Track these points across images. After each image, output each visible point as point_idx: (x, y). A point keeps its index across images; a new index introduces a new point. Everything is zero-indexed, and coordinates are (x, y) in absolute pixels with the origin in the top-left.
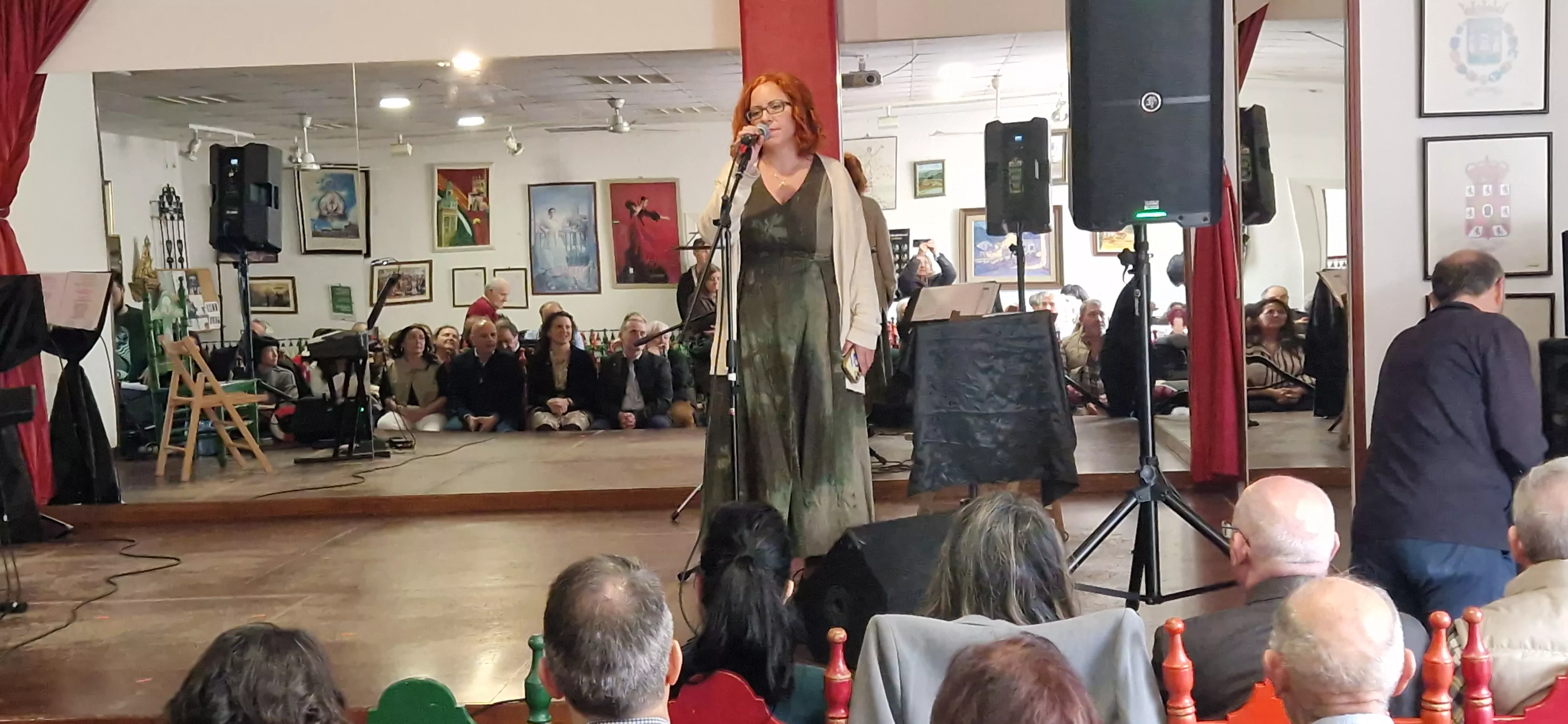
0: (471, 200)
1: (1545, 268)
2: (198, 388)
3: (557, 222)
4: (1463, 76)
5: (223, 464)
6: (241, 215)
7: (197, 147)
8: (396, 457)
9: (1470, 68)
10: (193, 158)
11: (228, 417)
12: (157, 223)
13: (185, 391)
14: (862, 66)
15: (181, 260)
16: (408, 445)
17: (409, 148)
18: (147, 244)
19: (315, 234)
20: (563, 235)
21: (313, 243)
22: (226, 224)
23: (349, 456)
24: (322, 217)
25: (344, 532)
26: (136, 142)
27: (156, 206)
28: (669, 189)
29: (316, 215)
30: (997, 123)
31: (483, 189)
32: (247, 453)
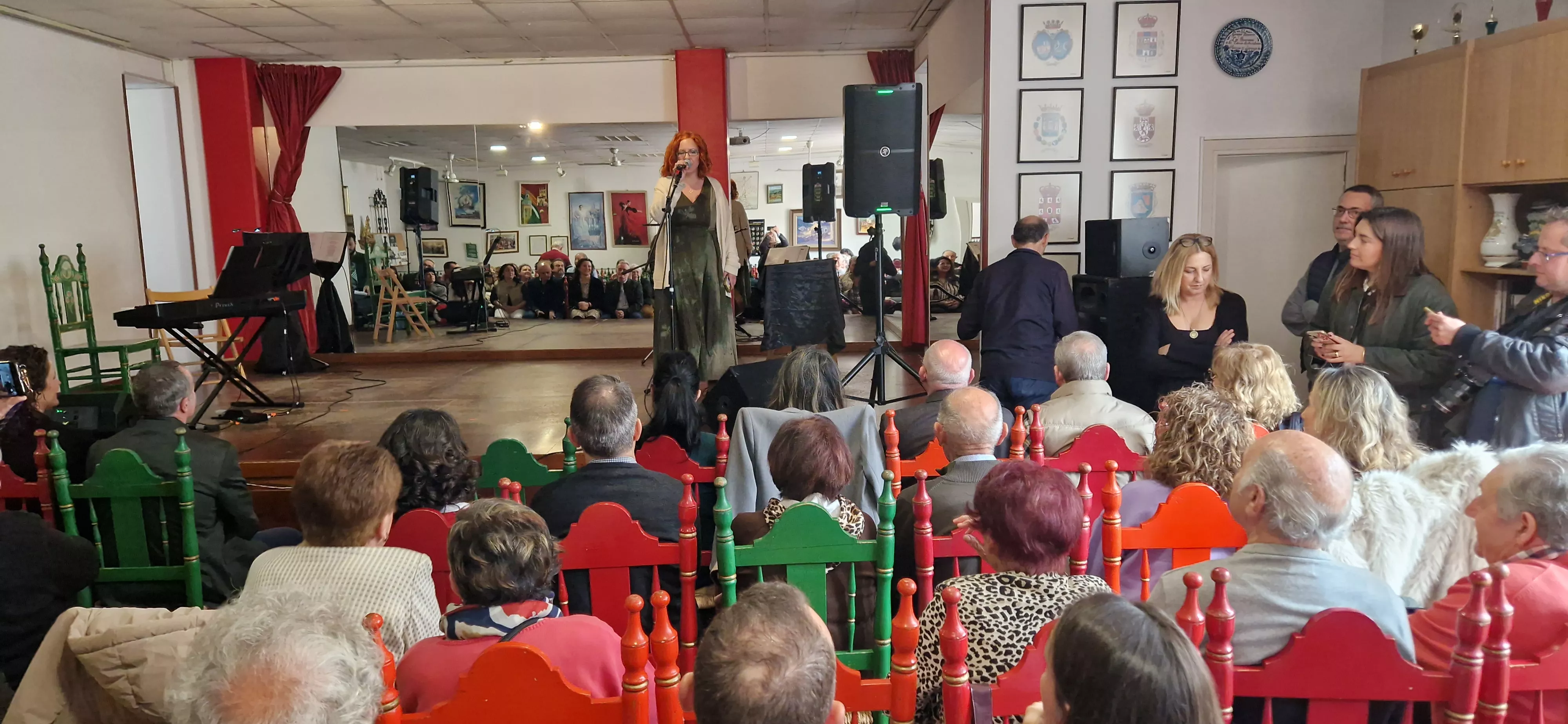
0: (538, 200)
1: (1076, 240)
2: (395, 294)
3: (584, 213)
4: (1040, 143)
5: (409, 334)
6: (417, 204)
7: (393, 169)
8: (500, 331)
9: (1043, 138)
10: (391, 174)
11: (411, 309)
12: (373, 209)
13: (388, 295)
14: (740, 134)
15: (386, 228)
16: (506, 325)
17: (506, 172)
18: (368, 220)
19: (457, 217)
20: (587, 219)
21: (456, 221)
22: (409, 209)
23: (475, 330)
24: (461, 208)
25: (472, 368)
26: (361, 166)
27: (372, 200)
28: (641, 197)
29: (457, 206)
30: (809, 164)
31: (545, 195)
32: (421, 328)
